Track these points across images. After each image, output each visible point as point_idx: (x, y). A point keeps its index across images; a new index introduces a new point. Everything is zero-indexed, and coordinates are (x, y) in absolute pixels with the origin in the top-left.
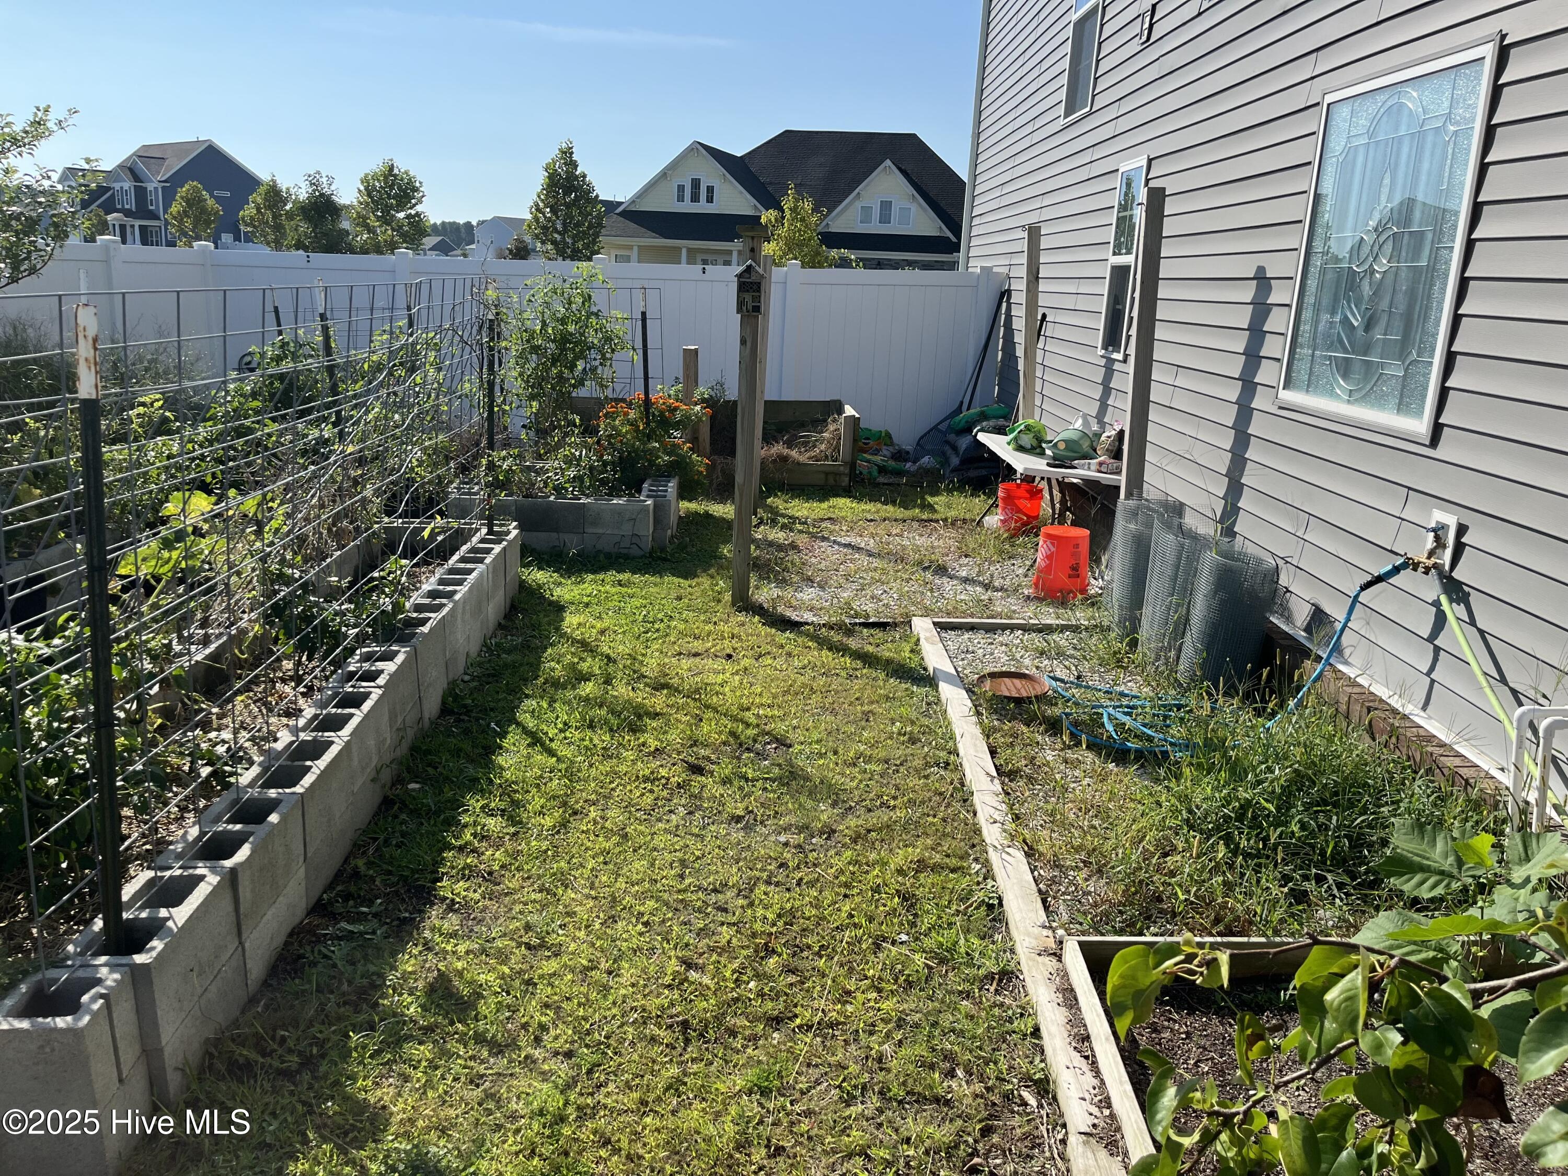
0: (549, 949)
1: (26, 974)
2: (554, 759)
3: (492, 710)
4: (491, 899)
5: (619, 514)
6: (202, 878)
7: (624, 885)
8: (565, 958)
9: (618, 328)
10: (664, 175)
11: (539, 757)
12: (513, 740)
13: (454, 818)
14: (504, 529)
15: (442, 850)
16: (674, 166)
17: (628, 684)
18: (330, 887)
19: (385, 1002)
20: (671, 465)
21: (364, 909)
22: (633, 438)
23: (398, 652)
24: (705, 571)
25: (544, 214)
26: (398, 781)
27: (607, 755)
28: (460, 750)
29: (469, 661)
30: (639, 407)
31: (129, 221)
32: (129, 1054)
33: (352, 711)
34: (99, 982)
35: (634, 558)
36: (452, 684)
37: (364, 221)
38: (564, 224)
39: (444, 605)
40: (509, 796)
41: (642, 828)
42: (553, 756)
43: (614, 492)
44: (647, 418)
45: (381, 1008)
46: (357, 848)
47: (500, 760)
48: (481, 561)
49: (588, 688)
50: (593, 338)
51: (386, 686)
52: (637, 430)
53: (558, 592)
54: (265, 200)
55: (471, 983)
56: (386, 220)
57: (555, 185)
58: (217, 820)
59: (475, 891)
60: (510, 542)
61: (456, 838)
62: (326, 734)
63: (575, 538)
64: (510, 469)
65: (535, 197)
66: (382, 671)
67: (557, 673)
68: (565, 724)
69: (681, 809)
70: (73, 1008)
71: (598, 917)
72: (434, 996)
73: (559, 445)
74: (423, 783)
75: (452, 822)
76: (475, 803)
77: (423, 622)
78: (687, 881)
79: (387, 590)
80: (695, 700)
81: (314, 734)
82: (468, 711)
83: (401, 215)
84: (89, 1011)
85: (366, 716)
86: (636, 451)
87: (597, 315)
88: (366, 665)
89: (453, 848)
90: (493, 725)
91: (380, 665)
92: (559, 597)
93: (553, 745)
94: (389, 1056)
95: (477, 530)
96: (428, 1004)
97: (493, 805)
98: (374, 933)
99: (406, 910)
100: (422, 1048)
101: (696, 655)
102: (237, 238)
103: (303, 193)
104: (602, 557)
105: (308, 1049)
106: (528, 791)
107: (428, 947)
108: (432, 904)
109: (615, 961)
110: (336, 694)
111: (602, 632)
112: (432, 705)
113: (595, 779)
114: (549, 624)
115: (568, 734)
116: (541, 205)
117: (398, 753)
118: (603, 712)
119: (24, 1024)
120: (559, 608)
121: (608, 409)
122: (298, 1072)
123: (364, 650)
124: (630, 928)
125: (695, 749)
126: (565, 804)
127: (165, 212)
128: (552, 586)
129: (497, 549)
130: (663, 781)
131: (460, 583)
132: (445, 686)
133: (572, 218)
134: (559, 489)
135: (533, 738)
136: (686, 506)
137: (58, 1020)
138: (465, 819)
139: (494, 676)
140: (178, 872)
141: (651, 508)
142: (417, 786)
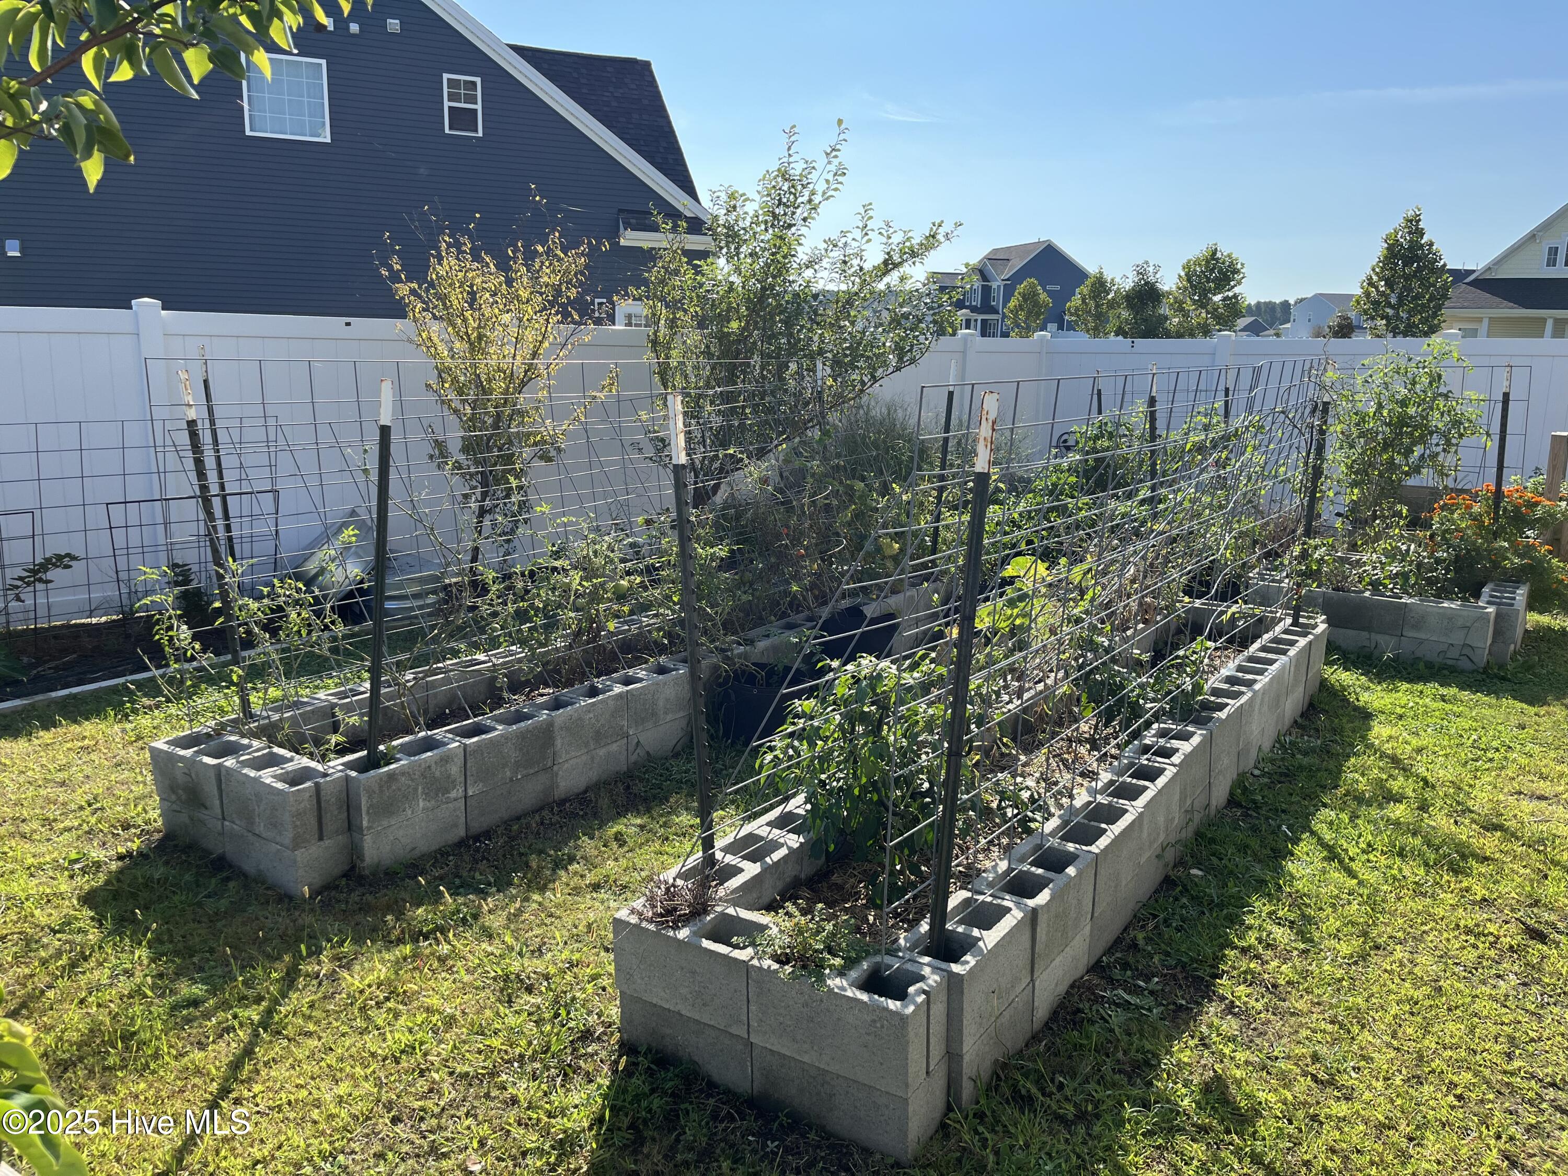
0: (1339, 1089)
1: (868, 953)
2: (1355, 881)
3: (1283, 811)
4: (1274, 1014)
5: (1450, 619)
6: (1009, 910)
7: (1433, 1046)
8: (1358, 1106)
9: (1470, 411)
10: (1532, 237)
11: (1337, 875)
12: (1305, 847)
13: (1237, 916)
14: (1312, 622)
15: (1222, 947)
16: (1546, 226)
17: (1449, 815)
18: (1109, 951)
19: (1159, 1084)
20: (1523, 569)
21: (1142, 983)
22: (1474, 534)
23: (1194, 733)
24: (1558, 699)
25: (1377, 288)
26: (1180, 863)
27: (1418, 891)
28: (1247, 846)
29: (1261, 755)
30: (1487, 499)
31: (974, 316)
32: (937, 1051)
33: (1147, 783)
34: (922, 978)
35: (1462, 672)
36: (1242, 776)
37: (1180, 305)
38: (1400, 298)
39: (1243, 693)
40: (1300, 909)
41: (1461, 986)
42: (1355, 877)
43: (1443, 593)
44: (1496, 513)
45: (1154, 1090)
46: (1136, 920)
47: (1290, 866)
48: (1284, 652)
49: (1398, 811)
50: (1437, 421)
51: (1180, 765)
52: (1481, 526)
53: (1365, 697)
54: (1091, 291)
55: (1249, 1096)
56: (1203, 303)
57: (1395, 256)
58: (1022, 860)
59: (1257, 1000)
60: (1317, 637)
61: (1240, 938)
62: (1121, 801)
63: (1393, 642)
64: (1322, 559)
65: (1369, 271)
66: (1177, 750)
67: (1361, 787)
68: (1369, 845)
69: (1512, 976)
70: (901, 995)
71: (1400, 1072)
72: (1210, 1096)
73: (1377, 538)
74: (1207, 871)
75: (1234, 920)
76: (1261, 906)
77: (1221, 707)
78: (1517, 1064)
79: (1188, 669)
80: (1539, 852)
81: (1110, 799)
82: (1257, 807)
83: (1217, 298)
84: (915, 1003)
85: (1160, 791)
86: (1477, 549)
87: (1446, 396)
88: (1162, 741)
89: (1236, 948)
90: (1284, 828)
91: (1175, 743)
92: (1366, 703)
93: (1353, 865)
94: (1160, 1141)
95: (1281, 620)
96: (1203, 1103)
97: (1280, 914)
98: (1150, 1010)
99: (1183, 998)
100: (1195, 1146)
101: (1541, 798)
102: (1061, 327)
103: (1128, 285)
104: (1421, 666)
105: (1083, 1104)
106: (1321, 909)
107: (1204, 1043)
108: (1211, 1000)
109: (1418, 1127)
110: (1132, 765)
111: (1419, 751)
112: (1220, 794)
113: (1403, 916)
114: (1353, 731)
115: (1371, 857)
116: (1375, 278)
117: (1183, 835)
118: (1418, 841)
119: (864, 997)
120: (1365, 716)
121: (1446, 500)
122: (1073, 1122)
123: (1162, 725)
124: (1439, 1096)
125: (1535, 910)
126: (1365, 934)
127: (1004, 306)
128: (1358, 690)
129: (1302, 642)
130: (1491, 939)
131: (1261, 672)
132: (1235, 776)
133: (1411, 290)
134: (1375, 585)
135: (1329, 852)
136: (1535, 619)
137: (889, 1001)
138: (1249, 920)
139: (1287, 775)
140: (989, 899)
141: (1493, 617)
142: (1200, 873)
